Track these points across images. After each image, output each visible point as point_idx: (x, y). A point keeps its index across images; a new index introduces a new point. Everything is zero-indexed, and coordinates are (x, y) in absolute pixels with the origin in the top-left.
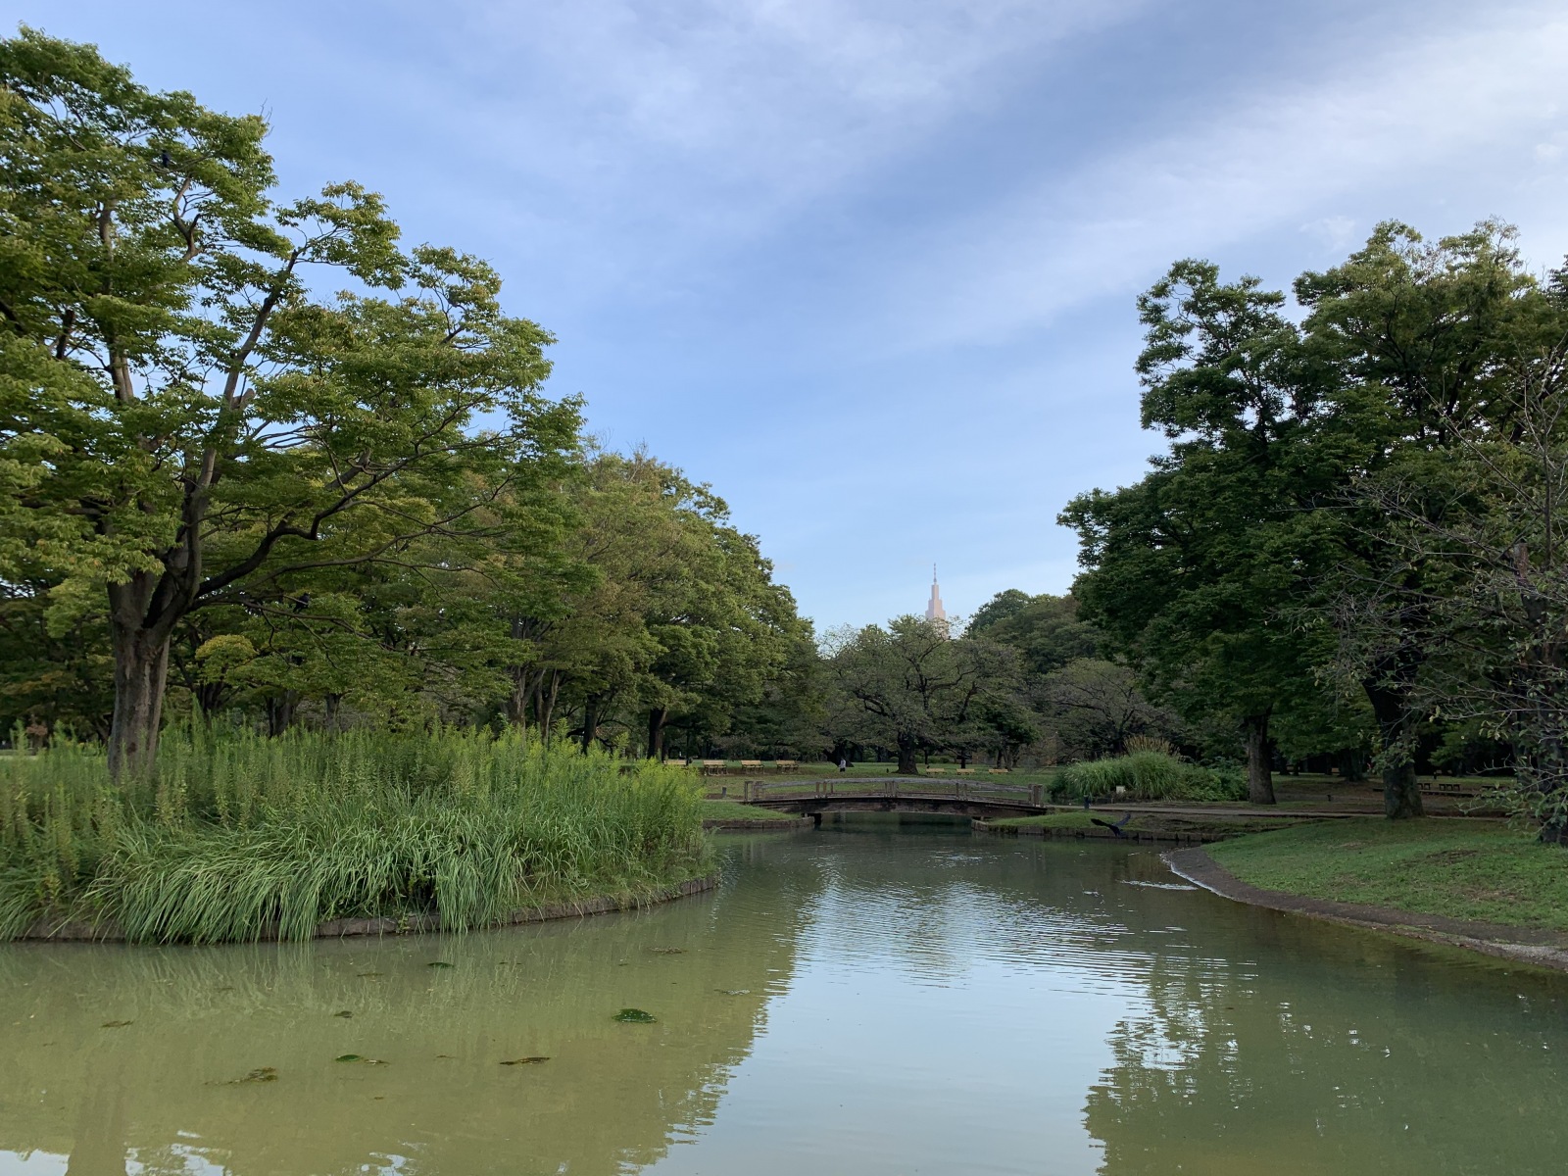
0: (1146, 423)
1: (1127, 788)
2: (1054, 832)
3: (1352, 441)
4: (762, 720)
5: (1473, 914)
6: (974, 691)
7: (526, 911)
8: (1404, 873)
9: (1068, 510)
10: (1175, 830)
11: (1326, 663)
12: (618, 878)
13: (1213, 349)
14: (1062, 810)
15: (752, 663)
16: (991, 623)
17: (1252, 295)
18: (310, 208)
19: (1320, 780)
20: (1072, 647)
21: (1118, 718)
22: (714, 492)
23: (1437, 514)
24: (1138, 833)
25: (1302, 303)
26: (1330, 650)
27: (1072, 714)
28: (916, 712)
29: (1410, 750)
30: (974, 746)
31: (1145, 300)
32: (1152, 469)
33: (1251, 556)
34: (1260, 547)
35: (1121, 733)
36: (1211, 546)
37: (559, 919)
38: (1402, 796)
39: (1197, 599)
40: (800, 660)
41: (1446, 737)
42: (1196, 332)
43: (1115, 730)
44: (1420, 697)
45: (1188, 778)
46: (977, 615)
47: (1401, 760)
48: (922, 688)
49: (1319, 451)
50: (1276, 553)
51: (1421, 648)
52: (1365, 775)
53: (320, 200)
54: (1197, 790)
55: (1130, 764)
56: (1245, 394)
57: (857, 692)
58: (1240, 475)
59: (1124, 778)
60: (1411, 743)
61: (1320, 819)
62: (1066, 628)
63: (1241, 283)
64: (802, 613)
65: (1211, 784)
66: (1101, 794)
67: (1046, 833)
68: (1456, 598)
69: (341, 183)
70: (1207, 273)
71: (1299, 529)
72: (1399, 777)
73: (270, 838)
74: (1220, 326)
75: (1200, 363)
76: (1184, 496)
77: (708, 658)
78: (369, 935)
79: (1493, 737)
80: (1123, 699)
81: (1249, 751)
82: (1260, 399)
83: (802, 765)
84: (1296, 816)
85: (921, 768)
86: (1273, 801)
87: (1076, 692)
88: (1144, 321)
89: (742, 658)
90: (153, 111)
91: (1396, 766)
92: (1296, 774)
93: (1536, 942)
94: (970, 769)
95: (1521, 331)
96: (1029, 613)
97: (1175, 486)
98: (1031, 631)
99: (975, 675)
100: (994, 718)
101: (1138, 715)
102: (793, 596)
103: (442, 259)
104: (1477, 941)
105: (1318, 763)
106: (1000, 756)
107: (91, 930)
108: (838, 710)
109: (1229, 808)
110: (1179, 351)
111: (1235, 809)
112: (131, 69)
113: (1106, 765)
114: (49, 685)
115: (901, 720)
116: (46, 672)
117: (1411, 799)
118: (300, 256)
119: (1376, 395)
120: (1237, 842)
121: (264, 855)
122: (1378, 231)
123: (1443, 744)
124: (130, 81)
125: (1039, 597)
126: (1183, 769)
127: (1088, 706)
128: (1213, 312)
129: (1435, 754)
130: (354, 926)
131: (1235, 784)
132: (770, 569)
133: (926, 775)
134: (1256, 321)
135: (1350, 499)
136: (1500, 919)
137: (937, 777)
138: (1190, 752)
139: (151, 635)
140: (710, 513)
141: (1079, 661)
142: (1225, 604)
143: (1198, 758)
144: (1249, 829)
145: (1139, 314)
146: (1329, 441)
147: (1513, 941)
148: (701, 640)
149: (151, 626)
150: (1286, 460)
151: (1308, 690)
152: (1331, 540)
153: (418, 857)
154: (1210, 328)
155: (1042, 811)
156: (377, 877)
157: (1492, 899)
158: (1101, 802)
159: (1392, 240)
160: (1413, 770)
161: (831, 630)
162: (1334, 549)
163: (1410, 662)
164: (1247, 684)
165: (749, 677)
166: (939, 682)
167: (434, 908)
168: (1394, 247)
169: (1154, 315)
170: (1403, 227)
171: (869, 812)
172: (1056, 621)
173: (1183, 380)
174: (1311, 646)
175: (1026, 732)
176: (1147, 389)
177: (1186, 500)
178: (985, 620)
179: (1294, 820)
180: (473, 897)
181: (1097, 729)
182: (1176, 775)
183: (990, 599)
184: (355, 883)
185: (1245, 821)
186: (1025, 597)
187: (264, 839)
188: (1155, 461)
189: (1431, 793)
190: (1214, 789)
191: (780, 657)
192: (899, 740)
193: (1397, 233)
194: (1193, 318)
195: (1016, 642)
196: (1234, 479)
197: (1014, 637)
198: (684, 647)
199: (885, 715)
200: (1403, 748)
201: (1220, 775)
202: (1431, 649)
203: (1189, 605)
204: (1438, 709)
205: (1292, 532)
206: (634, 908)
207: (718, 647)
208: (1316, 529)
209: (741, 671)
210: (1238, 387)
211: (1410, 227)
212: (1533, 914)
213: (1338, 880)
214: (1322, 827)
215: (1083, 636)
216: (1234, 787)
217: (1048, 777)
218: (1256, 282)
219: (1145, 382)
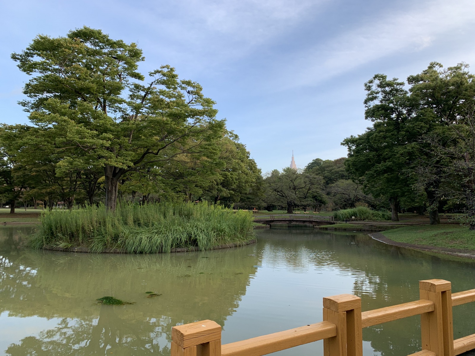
0: (366, 118)
1: (355, 217)
2: (338, 229)
3: (423, 124)
4: (248, 198)
5: (451, 247)
6: (309, 189)
7: (217, 246)
8: (434, 237)
9: (344, 141)
10: (371, 228)
11: (415, 183)
12: (236, 239)
13: (385, 97)
14: (339, 223)
15: (246, 182)
16: (312, 169)
17: (396, 83)
18: (158, 71)
19: (410, 214)
20: (337, 176)
21: (352, 197)
22: (235, 133)
23: (444, 145)
24: (361, 229)
25: (409, 84)
26: (416, 180)
27: (338, 196)
28: (293, 196)
29: (437, 206)
30: (309, 205)
31: (366, 84)
32: (368, 130)
33: (395, 155)
34: (397, 153)
35: (353, 201)
36: (384, 152)
37: (224, 248)
38: (434, 219)
39: (381, 166)
40: (258, 181)
41: (448, 202)
42: (380, 93)
43: (351, 200)
44: (439, 193)
45: (373, 214)
46: (307, 166)
47: (434, 209)
48: (294, 189)
49: (414, 127)
50: (402, 154)
51: (440, 180)
52: (424, 213)
53: (160, 70)
54: (375, 217)
55: (356, 210)
56: (392, 110)
57: (275, 190)
58: (392, 133)
59: (354, 214)
60: (437, 204)
61: (412, 225)
62: (335, 170)
63: (393, 80)
64: (258, 167)
65: (379, 216)
66: (348, 219)
67: (336, 229)
68: (449, 167)
69: (165, 65)
70: (384, 77)
71: (408, 148)
72: (434, 213)
73: (156, 229)
74: (386, 91)
75: (381, 102)
76: (377, 139)
77: (235, 181)
78: (182, 252)
79: (457, 203)
80: (354, 192)
81: (392, 207)
82: (397, 111)
83: (259, 211)
84: (405, 224)
85: (294, 212)
86: (398, 220)
87: (340, 190)
88: (366, 90)
89: (244, 181)
90: (112, 44)
91: (433, 211)
92: (404, 213)
93: (466, 253)
94: (307, 212)
95: (469, 94)
96: (324, 166)
97: (374, 136)
98: (324, 171)
99: (310, 185)
100: (314, 197)
101: (358, 196)
102: (256, 162)
103: (188, 83)
104: (452, 253)
105: (411, 210)
106: (316, 208)
107: (118, 251)
108: (269, 195)
109: (386, 222)
110: (375, 98)
111: (387, 222)
112: (109, 35)
113: (349, 210)
114: (54, 190)
115: (288, 198)
116: (53, 186)
117: (437, 219)
118: (154, 83)
119: (429, 112)
120: (389, 231)
121: (156, 233)
122: (431, 64)
123: (447, 204)
124: (109, 38)
125: (326, 161)
126: (371, 212)
127: (343, 194)
128: (385, 87)
129: (445, 207)
130: (179, 250)
131: (386, 216)
132: (249, 154)
133: (295, 214)
134: (397, 90)
135: (422, 140)
136: (458, 248)
137: (298, 214)
138: (373, 206)
139: (115, 179)
140: (234, 139)
141: (340, 180)
142: (388, 168)
143: (375, 208)
144: (392, 228)
145: (364, 88)
146: (416, 124)
147: (461, 253)
148: (233, 176)
149: (115, 177)
150: (405, 129)
151: (410, 191)
152: (417, 151)
153: (193, 233)
154: (384, 92)
155: (334, 223)
156: (184, 237)
157: (456, 243)
158: (349, 221)
159: (435, 67)
160: (437, 211)
161: (267, 172)
162: (417, 153)
163: (437, 184)
164: (393, 189)
165: (245, 186)
166: (299, 187)
167: (197, 245)
168: (434, 69)
169: (369, 88)
170: (438, 63)
171: (285, 224)
172: (332, 168)
173: (377, 108)
174: (411, 179)
175: (324, 201)
176: (367, 108)
177: (377, 140)
178: (310, 167)
179: (404, 225)
180: (206, 243)
181: (346, 200)
182: (369, 213)
183: (311, 161)
184: (179, 239)
185: (391, 226)
186: (321, 160)
187: (155, 229)
188: (368, 129)
189: (443, 218)
190: (380, 217)
191: (254, 180)
192: (287, 204)
193: (436, 65)
194: (379, 89)
195: (320, 174)
196: (390, 134)
197: (319, 173)
198: (228, 178)
199: (283, 196)
200: (435, 206)
201: (382, 213)
202: (443, 180)
203: (378, 168)
204: (443, 196)
205: (406, 148)
206: (240, 246)
207: (237, 177)
208: (413, 148)
209: (243, 184)
210: (392, 108)
211: (439, 63)
212: (466, 247)
213: (417, 239)
214: (412, 227)
215: (340, 172)
216: (386, 217)
217: (332, 214)
218: (397, 79)
219: (366, 107)
